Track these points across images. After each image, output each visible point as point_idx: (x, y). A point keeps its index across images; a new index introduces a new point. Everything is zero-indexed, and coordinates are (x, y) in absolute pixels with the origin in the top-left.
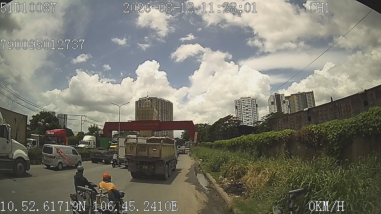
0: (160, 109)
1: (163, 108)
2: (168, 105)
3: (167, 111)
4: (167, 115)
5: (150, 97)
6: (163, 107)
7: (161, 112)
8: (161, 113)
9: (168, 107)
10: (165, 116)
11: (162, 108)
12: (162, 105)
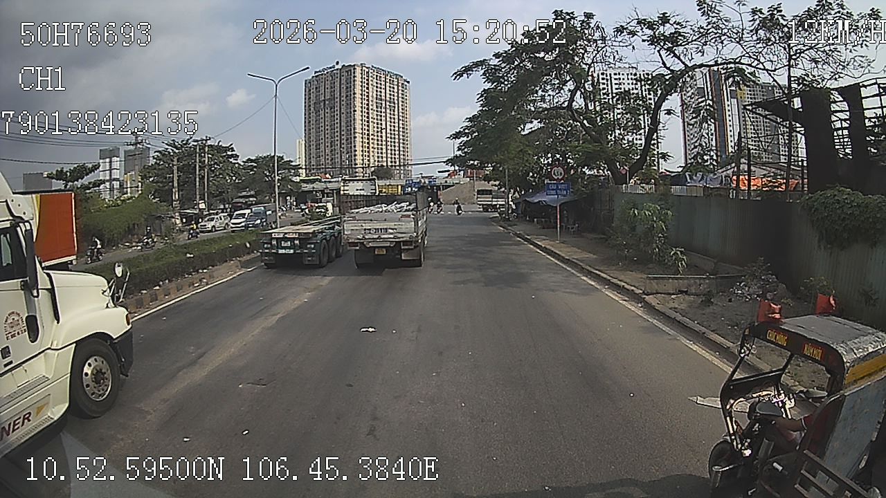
0: (373, 97)
1: (383, 94)
2: (396, 87)
3: (394, 103)
4: (392, 113)
5: (344, 65)
6: (381, 92)
7: (377, 103)
8: (375, 105)
9: (396, 90)
10: (388, 115)
11: (379, 93)
12: (379, 86)
